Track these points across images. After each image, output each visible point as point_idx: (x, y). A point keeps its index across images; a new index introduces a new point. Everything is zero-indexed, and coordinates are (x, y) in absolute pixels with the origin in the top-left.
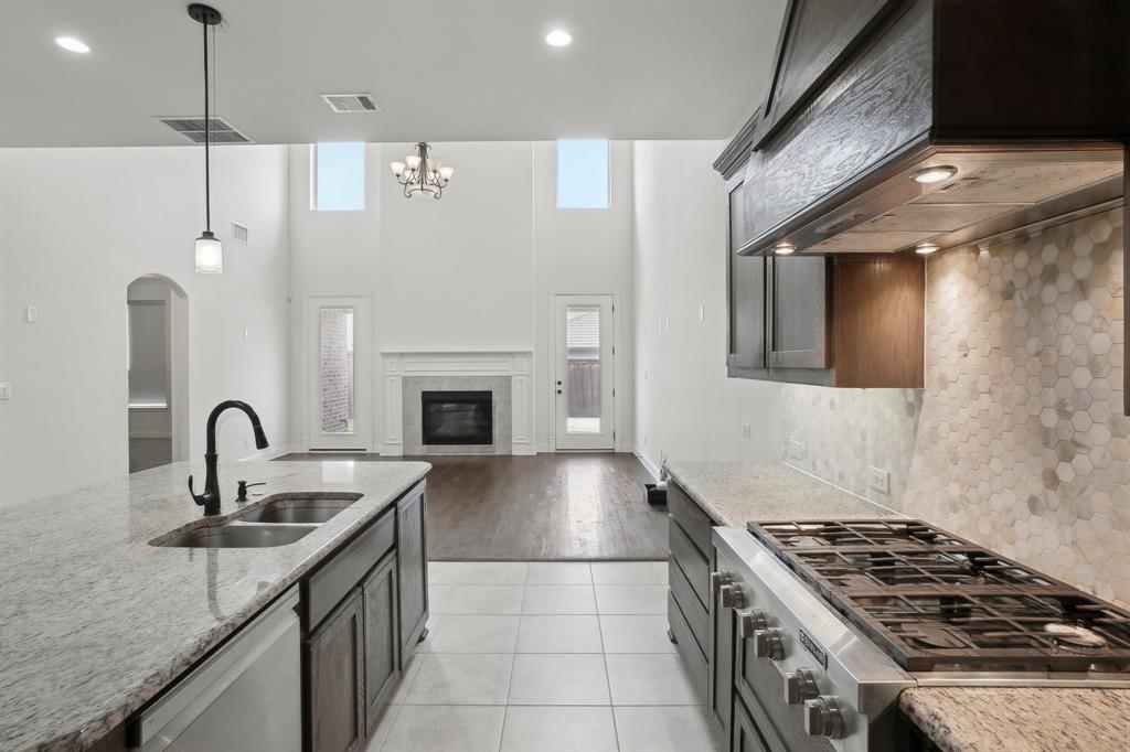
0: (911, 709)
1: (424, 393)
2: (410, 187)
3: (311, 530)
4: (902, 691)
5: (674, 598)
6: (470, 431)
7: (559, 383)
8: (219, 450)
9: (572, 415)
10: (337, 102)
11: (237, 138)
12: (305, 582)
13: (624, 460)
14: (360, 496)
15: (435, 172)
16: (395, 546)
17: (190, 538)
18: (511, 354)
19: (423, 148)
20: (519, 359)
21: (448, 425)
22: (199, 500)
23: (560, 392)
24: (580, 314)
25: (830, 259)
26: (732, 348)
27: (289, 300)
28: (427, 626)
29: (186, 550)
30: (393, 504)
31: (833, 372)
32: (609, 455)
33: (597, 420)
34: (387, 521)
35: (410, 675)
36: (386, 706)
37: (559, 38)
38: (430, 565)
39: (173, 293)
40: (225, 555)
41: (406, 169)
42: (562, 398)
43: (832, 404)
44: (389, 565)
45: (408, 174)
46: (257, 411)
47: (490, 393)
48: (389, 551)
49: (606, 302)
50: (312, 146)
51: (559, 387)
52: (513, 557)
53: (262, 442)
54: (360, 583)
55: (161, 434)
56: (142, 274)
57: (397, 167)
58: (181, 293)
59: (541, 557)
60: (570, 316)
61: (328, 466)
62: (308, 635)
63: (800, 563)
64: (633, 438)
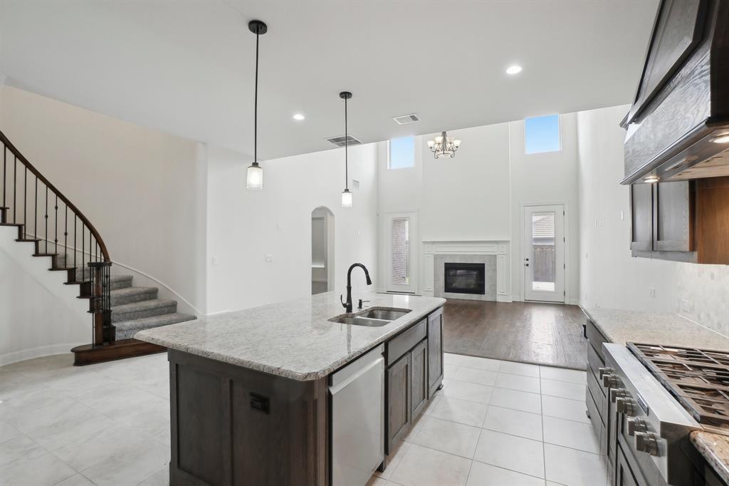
0: (695, 440)
1: (446, 264)
2: (438, 153)
3: (386, 323)
4: (691, 431)
5: (589, 391)
6: (472, 286)
7: (527, 260)
8: (352, 285)
9: (536, 279)
10: (400, 120)
11: (357, 142)
12: (387, 342)
13: (570, 309)
14: (411, 311)
15: (451, 143)
16: (426, 337)
17: (341, 320)
18: (496, 242)
19: (444, 134)
20: (501, 245)
21: (460, 282)
22: (344, 305)
23: (527, 265)
24: (545, 217)
25: (692, 183)
26: (633, 239)
27: (378, 215)
28: (443, 383)
29: (340, 324)
30: (426, 316)
31: (696, 254)
32: (562, 306)
33: (553, 284)
34: (423, 325)
35: (433, 404)
36: (420, 415)
37: (514, 70)
38: (445, 355)
39: (328, 214)
40: (354, 328)
41: (435, 144)
42: (529, 270)
43: (712, 276)
44: (424, 345)
45: (436, 146)
46: (367, 268)
47: (484, 264)
48: (424, 339)
49: (559, 209)
50: (388, 141)
51: (527, 262)
52: (493, 357)
53: (369, 282)
54: (410, 351)
55: (323, 280)
56: (318, 206)
57: (431, 143)
58: (331, 214)
59: (509, 358)
60: (535, 219)
61: (396, 297)
62: (388, 367)
63: (654, 367)
64: (578, 296)
